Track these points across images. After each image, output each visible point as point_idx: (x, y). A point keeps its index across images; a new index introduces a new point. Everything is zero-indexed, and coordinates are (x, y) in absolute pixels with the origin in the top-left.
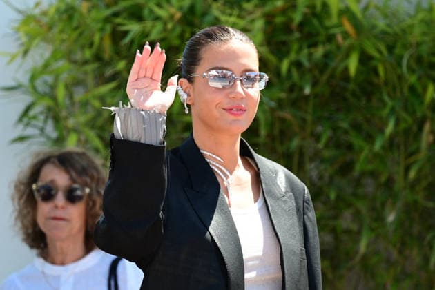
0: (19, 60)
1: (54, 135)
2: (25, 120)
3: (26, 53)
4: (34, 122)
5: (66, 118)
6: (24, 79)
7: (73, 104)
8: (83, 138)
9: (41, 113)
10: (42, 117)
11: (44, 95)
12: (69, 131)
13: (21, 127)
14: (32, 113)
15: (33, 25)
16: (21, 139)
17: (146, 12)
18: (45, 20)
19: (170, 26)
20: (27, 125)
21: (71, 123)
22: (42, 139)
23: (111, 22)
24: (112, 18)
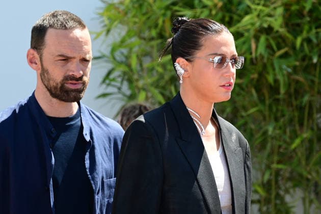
0: (102, 37)
1: (128, 93)
2: (107, 81)
3: (108, 31)
4: (113, 83)
5: (137, 80)
6: (106, 51)
7: (142, 70)
8: (150, 95)
9: (119, 76)
10: (119, 80)
11: (121, 63)
12: (139, 89)
13: (104, 86)
14: (112, 76)
15: (113, 12)
16: (104, 95)
17: (196, 2)
18: (122, 8)
19: (214, 12)
20: (109, 85)
21: (141, 83)
22: (120, 96)
23: (171, 9)
24: (172, 7)
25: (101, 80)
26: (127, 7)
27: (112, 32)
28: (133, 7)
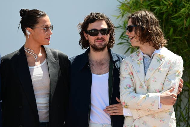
2: (122, 38)
3: (123, 15)
4: (124, 38)
6: (122, 24)
13: (121, 39)
14: (124, 35)
15: (125, 7)
16: (121, 43)
17: (161, 3)
18: (129, 5)
19: (169, 7)
20: (123, 39)
22: (128, 44)
23: (150, 6)
24: (151, 5)
25: (119, 37)
26: (131, 5)
27: (124, 16)
28: (133, 5)
